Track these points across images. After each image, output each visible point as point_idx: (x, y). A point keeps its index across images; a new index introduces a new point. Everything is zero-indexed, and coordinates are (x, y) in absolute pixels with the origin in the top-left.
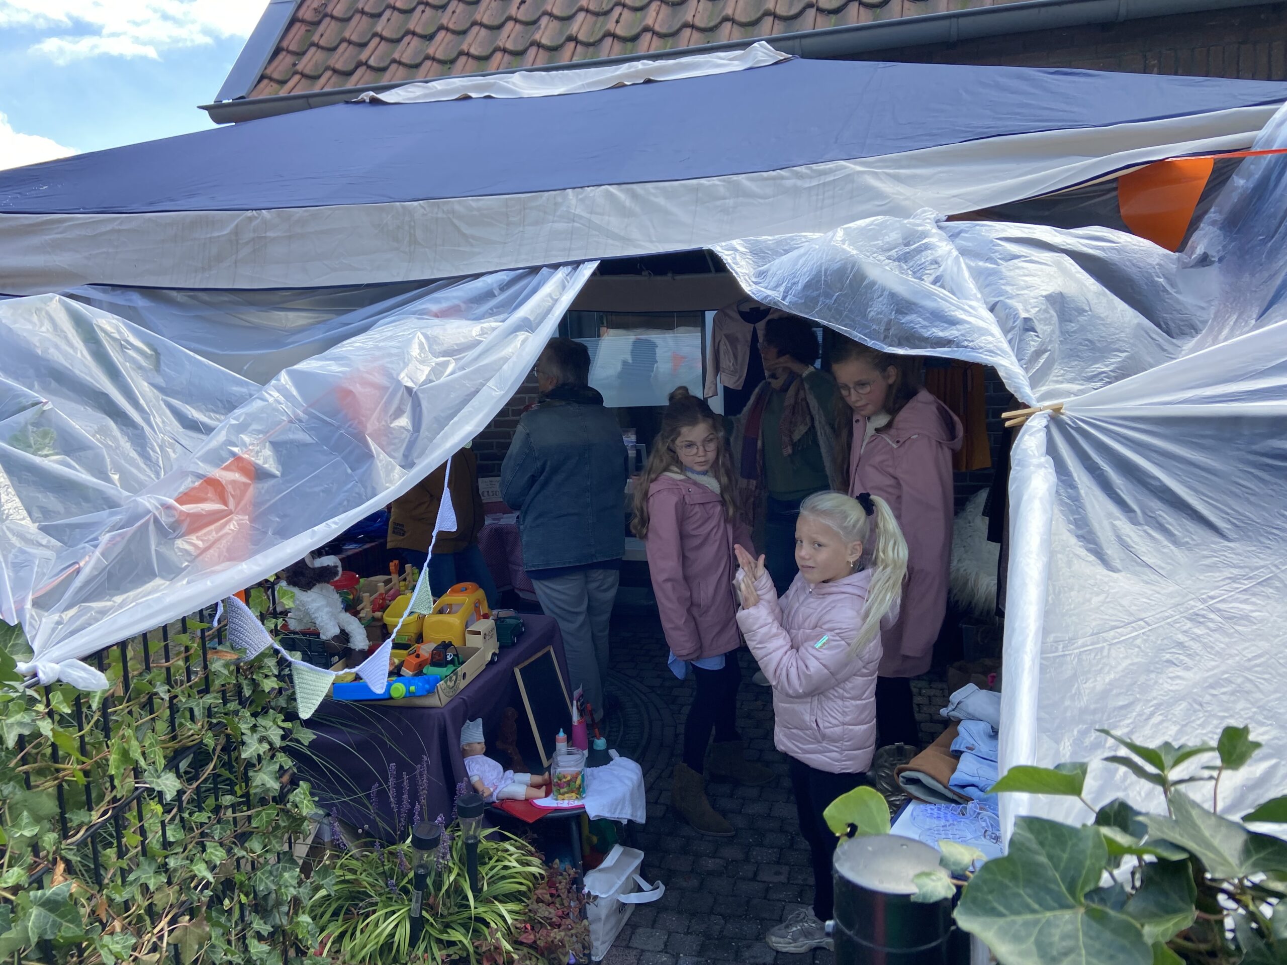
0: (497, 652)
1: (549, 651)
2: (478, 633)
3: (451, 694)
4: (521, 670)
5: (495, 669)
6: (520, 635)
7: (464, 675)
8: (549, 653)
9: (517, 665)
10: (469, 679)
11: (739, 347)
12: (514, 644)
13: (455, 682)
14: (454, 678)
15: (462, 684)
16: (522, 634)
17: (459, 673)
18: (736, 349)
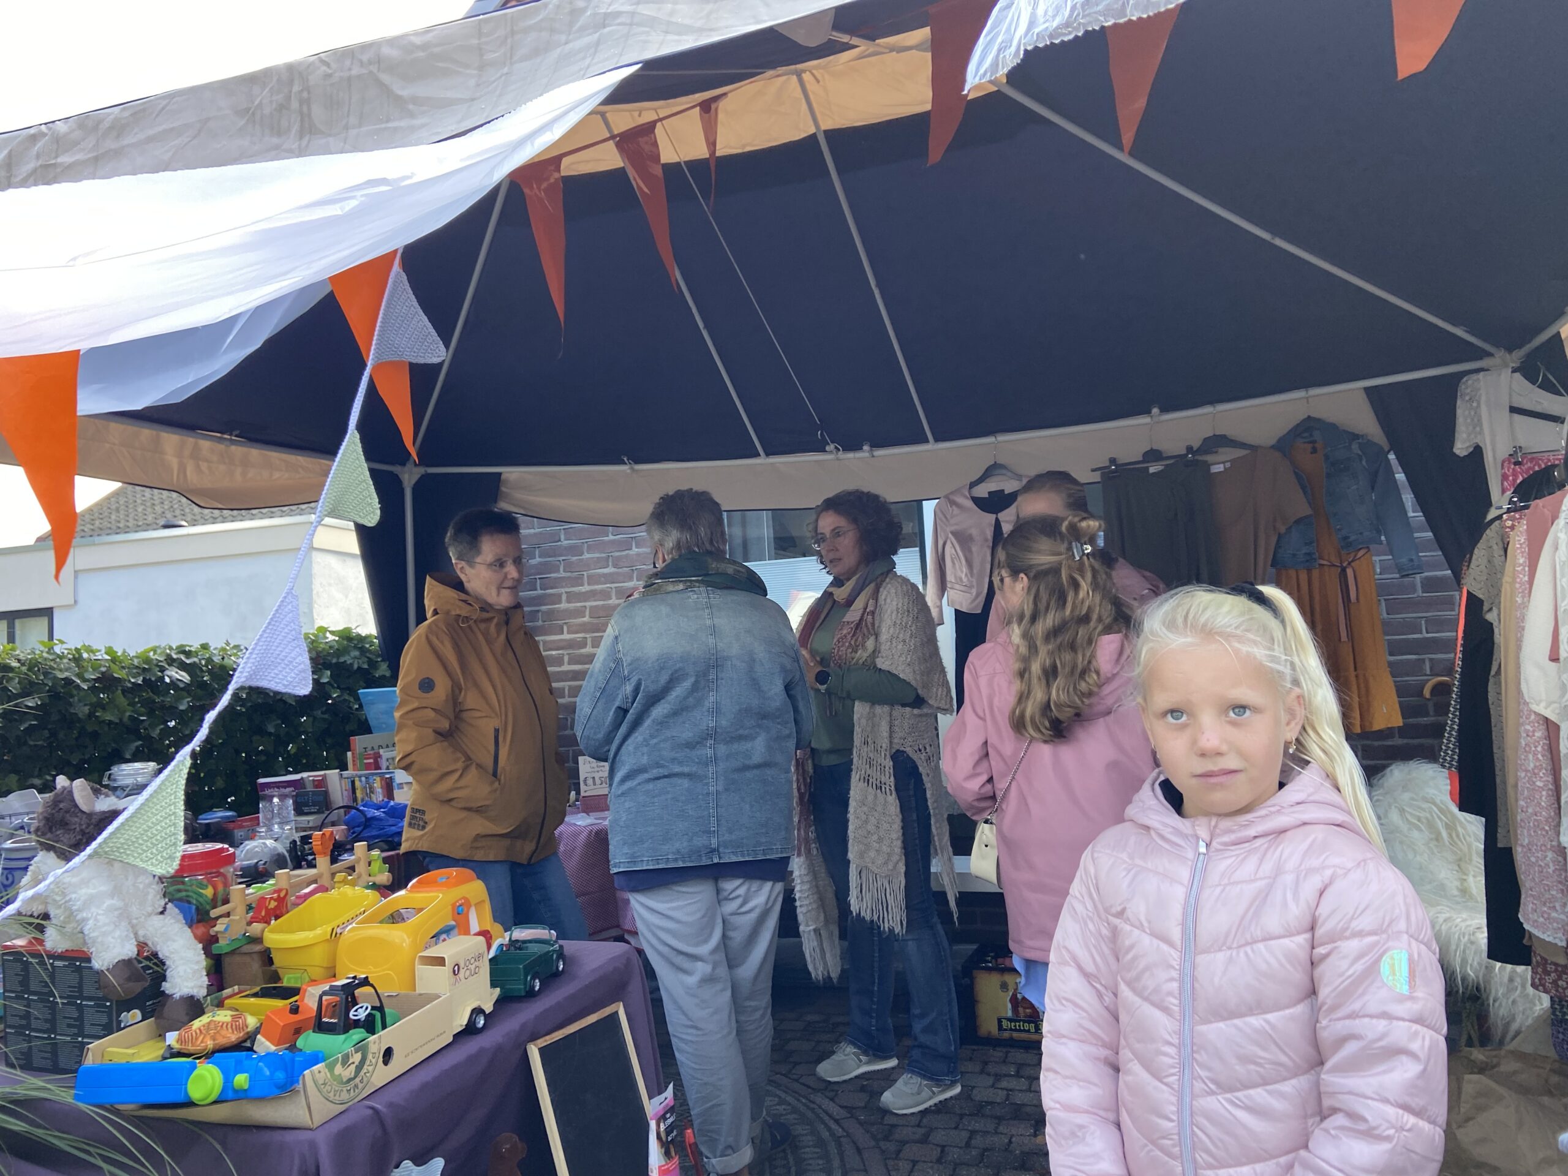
0: (488, 1008)
1: (616, 1013)
2: (440, 961)
3: (345, 1096)
4: (542, 1051)
5: (473, 1045)
6: (551, 978)
7: (388, 1054)
8: (614, 1017)
9: (533, 1038)
10: (399, 1065)
11: (974, 549)
12: (531, 994)
13: (359, 1068)
14: (357, 1058)
15: (380, 1075)
16: (557, 974)
17: (373, 1048)
18: (970, 551)
